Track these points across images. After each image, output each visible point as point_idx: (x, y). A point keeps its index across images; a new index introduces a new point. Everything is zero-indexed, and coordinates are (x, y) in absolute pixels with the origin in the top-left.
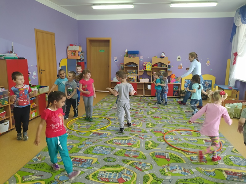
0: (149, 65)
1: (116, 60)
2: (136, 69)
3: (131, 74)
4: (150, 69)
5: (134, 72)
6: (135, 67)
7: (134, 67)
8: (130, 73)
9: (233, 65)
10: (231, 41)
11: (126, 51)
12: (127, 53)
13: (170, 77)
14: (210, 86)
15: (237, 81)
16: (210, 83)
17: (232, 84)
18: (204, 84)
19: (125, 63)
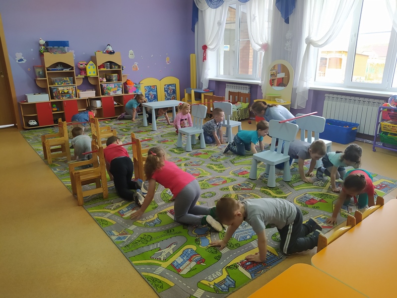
1: (21, 60)
8: (60, 83)
9: (203, 61)
10: (194, 30)
11: (42, 42)
12: (43, 45)
13: (125, 84)
14: (174, 92)
15: (211, 81)
16: (174, 88)
17: (205, 86)
18: (167, 91)
19: (47, 65)
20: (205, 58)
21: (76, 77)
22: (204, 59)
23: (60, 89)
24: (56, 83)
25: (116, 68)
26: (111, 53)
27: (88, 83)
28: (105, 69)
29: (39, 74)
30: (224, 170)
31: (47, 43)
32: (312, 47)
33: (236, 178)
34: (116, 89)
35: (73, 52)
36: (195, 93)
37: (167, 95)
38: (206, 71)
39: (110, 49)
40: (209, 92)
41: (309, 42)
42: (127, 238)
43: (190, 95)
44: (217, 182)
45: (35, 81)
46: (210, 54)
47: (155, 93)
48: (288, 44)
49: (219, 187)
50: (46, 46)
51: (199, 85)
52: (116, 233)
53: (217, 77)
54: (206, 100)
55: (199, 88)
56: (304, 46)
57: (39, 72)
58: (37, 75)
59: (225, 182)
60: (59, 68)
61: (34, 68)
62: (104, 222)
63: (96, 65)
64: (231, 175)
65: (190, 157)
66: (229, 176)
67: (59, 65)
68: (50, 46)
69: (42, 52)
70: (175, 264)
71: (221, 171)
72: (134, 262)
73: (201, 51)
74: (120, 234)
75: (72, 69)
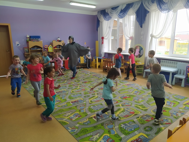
0: (51, 48)
1: (18, 45)
2: (41, 51)
4: (52, 50)
5: (39, 54)
6: (40, 49)
7: (38, 49)
9: (102, 44)
10: (97, 30)
11: (28, 36)
12: (28, 38)
15: (105, 53)
17: (103, 56)
18: (85, 58)
19: (30, 47)
20: (103, 43)
22: (102, 43)
26: (60, 41)
28: (57, 49)
30: (116, 96)
31: (30, 37)
33: (122, 100)
35: (42, 41)
36: (98, 59)
37: (85, 60)
38: (103, 49)
40: (105, 58)
41: (152, 36)
42: (76, 131)
43: (96, 60)
45: (24, 54)
46: (105, 41)
48: (142, 37)
50: (29, 38)
51: (100, 55)
52: (70, 128)
54: (104, 62)
56: (150, 38)
57: (26, 50)
59: (117, 102)
60: (35, 48)
61: (24, 48)
62: (64, 123)
63: (53, 46)
64: (120, 99)
65: (99, 90)
67: (36, 47)
68: (32, 38)
69: (28, 41)
71: (114, 97)
73: (101, 39)
74: (72, 129)
75: (42, 48)
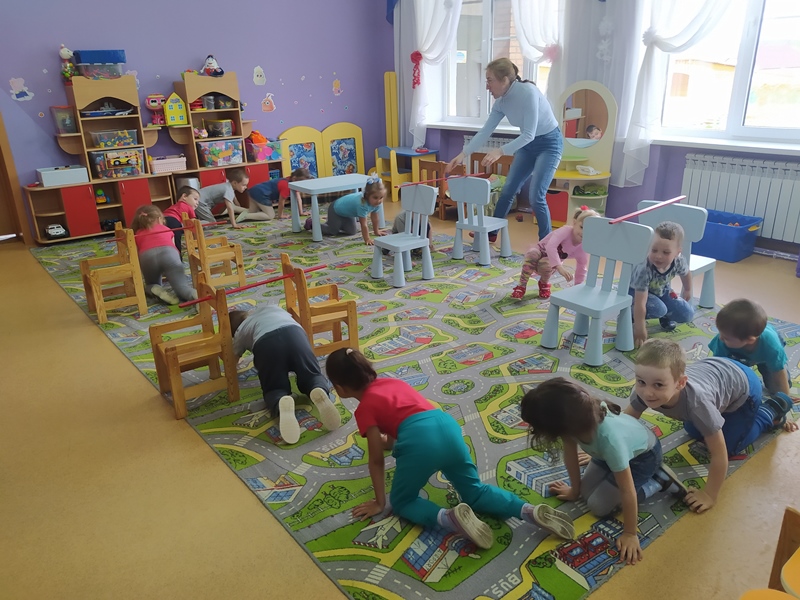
0: (176, 106)
1: (22, 94)
2: (131, 124)
3: (116, 147)
4: (181, 118)
5: (125, 138)
6: (125, 114)
7: (118, 115)
8: (109, 143)
9: (414, 87)
10: (390, 19)
11: (67, 53)
12: (70, 61)
13: (249, 140)
14: (352, 155)
15: (430, 131)
16: (352, 147)
17: (419, 142)
18: (337, 154)
19: (81, 105)
20: (416, 81)
21: (143, 129)
22: (414, 83)
23: (111, 155)
24: (102, 144)
25: (228, 108)
26: (217, 74)
27: (169, 142)
28: (205, 110)
29: (65, 125)
30: (483, 329)
31: (78, 56)
32: (657, 51)
33: (511, 346)
34: (230, 153)
35: (135, 73)
36: (399, 156)
37: (336, 163)
38: (420, 109)
39: (214, 65)
40: (427, 154)
41: (652, 42)
42: (294, 496)
43: (387, 163)
44: (471, 356)
45: (56, 139)
46: (429, 72)
47: (312, 159)
48: (604, 46)
49: (478, 368)
50: (74, 61)
51: (406, 139)
52: (269, 484)
53: (443, 120)
54: (425, 171)
55: (405, 145)
56: (640, 49)
57: (64, 120)
58: (60, 126)
59: (489, 356)
60: (106, 110)
61: (51, 112)
62: (237, 457)
63: (185, 100)
64: (500, 340)
65: (404, 301)
66: (496, 342)
67: (106, 104)
68: (85, 61)
69: (68, 75)
70: (411, 557)
71: (476, 332)
72: (317, 555)
73: (408, 64)
74: (276, 486)
75: (135, 111)
